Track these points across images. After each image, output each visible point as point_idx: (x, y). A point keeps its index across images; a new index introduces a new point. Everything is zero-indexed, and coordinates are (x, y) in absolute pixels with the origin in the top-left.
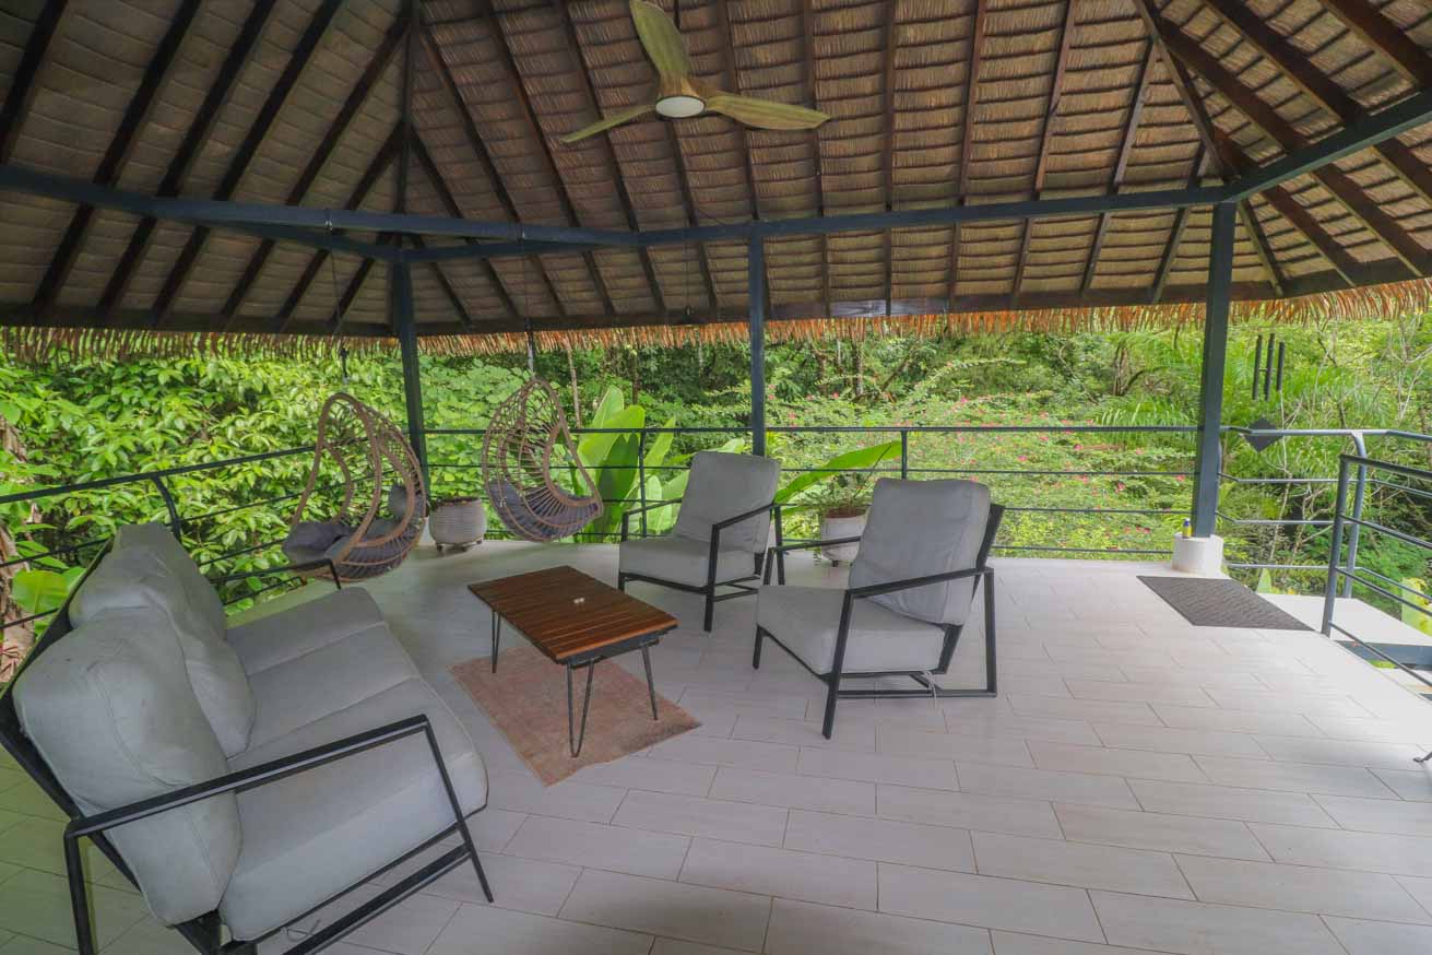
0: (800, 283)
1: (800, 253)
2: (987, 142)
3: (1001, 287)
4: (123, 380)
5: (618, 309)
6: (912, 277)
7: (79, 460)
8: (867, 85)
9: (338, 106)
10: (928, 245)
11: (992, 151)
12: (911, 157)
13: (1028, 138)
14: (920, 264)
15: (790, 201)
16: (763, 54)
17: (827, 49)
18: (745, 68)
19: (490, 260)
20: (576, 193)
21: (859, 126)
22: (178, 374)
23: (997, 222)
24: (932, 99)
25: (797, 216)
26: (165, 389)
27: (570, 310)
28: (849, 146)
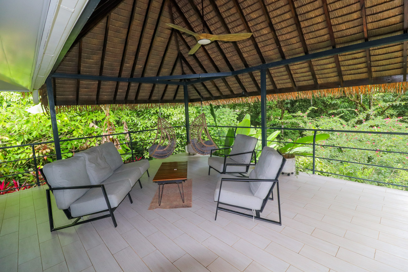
0: (284, 81)
1: (282, 72)
2: (339, 24)
3: (364, 76)
4: (146, 112)
5: (235, 93)
6: (324, 76)
7: (138, 128)
8: (288, 16)
9: (163, 53)
10: (328, 64)
11: (343, 27)
12: (311, 35)
13: (357, 19)
14: (326, 71)
15: (274, 57)
16: (254, 16)
17: (272, 9)
18: (250, 21)
19: (204, 82)
20: (217, 63)
21: (289, 29)
22: (155, 111)
23: (354, 52)
24: (312, 15)
25: (277, 60)
26: (153, 114)
27: (224, 94)
28: (288, 36)
